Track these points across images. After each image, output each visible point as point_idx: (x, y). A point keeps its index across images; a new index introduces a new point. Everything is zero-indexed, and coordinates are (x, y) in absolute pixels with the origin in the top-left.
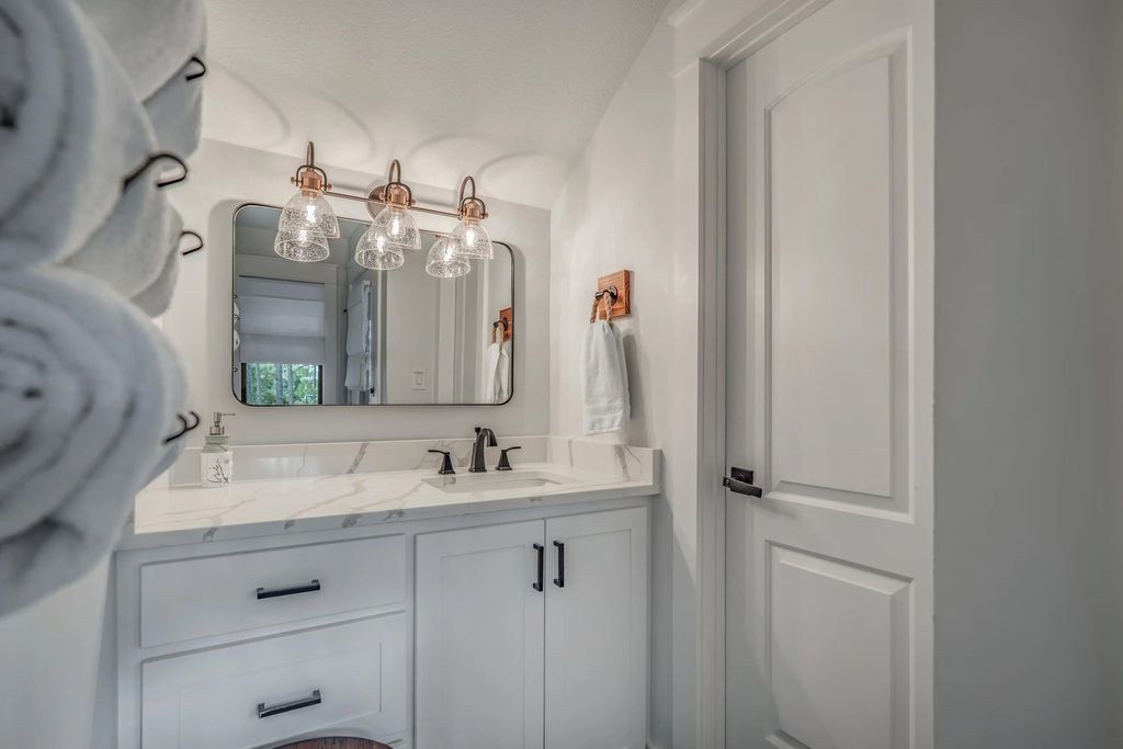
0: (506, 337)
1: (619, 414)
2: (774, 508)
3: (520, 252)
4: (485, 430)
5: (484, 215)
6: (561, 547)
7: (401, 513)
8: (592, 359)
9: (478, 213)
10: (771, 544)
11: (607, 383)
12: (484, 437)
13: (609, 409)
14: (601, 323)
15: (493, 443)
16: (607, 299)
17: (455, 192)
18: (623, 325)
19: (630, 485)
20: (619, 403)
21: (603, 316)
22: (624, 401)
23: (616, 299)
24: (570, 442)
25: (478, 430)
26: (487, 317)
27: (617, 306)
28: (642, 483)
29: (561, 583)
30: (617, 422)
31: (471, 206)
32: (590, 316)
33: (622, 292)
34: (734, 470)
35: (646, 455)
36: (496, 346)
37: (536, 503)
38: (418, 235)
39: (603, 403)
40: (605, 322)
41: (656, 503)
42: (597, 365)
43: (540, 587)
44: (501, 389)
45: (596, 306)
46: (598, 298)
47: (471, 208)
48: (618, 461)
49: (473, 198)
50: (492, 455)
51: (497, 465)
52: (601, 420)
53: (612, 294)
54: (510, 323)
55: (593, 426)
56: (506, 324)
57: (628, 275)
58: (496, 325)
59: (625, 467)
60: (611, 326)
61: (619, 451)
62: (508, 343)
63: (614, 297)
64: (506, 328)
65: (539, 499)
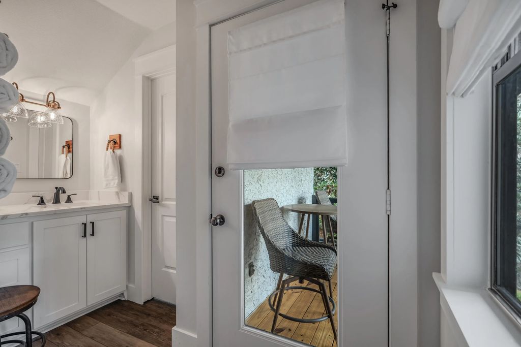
0: (69, 152)
1: (117, 181)
2: (164, 206)
3: (75, 121)
4: (60, 188)
5: (59, 108)
6: (93, 223)
7: (27, 214)
8: (107, 163)
9: (56, 107)
10: (163, 216)
11: (112, 171)
12: (59, 191)
13: (113, 180)
14: (110, 151)
15: (64, 192)
16: (112, 143)
17: (44, 96)
18: (118, 152)
19: (121, 203)
20: (116, 177)
21: (111, 148)
22: (119, 176)
23: (116, 143)
24: (99, 192)
25: (56, 188)
26: (59, 143)
27: (116, 145)
28: (125, 202)
29: (93, 234)
30: (116, 183)
31: (53, 104)
32: (106, 148)
33: (118, 141)
34: (153, 196)
35: (126, 194)
36: (64, 156)
37: (83, 210)
38: (26, 111)
39: (111, 178)
40: (112, 150)
41: (129, 208)
42: (108, 165)
43: (85, 236)
44: (66, 173)
45: (108, 145)
46: (109, 142)
47: (53, 105)
48: (117, 196)
49: (54, 101)
50: (63, 197)
51: (66, 201)
52: (110, 184)
53: (114, 142)
54: (71, 146)
55: (107, 185)
56: (69, 147)
57: (120, 136)
58: (64, 147)
59: (119, 198)
60: (114, 152)
61: (117, 193)
62: (70, 155)
63: (115, 143)
64: (69, 148)
65: (84, 208)
